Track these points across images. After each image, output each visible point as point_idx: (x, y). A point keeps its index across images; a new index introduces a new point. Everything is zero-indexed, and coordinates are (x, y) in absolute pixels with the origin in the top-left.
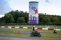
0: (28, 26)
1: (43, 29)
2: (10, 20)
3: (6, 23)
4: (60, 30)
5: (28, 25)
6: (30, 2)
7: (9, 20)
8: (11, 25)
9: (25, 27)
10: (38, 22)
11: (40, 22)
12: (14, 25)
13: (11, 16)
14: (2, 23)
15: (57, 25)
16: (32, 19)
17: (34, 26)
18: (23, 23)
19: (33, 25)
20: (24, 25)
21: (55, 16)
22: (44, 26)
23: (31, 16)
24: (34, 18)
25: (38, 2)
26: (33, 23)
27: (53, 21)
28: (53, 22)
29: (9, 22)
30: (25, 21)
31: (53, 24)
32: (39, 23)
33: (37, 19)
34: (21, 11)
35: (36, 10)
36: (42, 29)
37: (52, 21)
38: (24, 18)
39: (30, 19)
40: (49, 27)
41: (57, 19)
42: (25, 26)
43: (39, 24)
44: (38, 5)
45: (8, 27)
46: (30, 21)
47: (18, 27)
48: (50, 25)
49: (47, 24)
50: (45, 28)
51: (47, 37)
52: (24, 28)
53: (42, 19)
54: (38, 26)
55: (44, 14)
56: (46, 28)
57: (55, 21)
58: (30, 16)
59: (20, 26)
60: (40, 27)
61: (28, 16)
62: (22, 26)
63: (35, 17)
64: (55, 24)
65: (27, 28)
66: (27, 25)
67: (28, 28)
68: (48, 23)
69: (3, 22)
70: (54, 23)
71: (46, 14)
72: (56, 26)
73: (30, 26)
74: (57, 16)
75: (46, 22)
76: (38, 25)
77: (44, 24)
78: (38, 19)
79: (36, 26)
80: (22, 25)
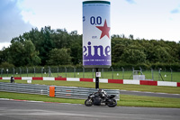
0: (82, 74)
1: (125, 82)
2: (28, 58)
3: (17, 65)
4: (175, 84)
5: (82, 71)
6: (84, 3)
7: (24, 59)
8: (32, 72)
9: (73, 79)
10: (109, 62)
11: (115, 62)
12: (39, 72)
13: (30, 46)
14: (6, 67)
15: (167, 69)
16: (93, 54)
17: (99, 75)
18: (65, 66)
19: (97, 70)
20: (70, 70)
21: (162, 43)
22: (128, 74)
23: (89, 43)
24: (99, 49)
25: (109, 3)
26: (97, 66)
27: (154, 57)
28: (155, 62)
29: (26, 63)
30: (73, 60)
31: (154, 67)
32: (113, 66)
33: (106, 52)
34: (58, 30)
35: (102, 25)
36: (121, 82)
37: (151, 57)
38: (68, 52)
39: (87, 52)
40: (143, 76)
41: (167, 51)
42: (73, 74)
43: (114, 68)
44: (109, 10)
45: (23, 78)
46: (86, 58)
47: (53, 79)
48: (144, 69)
49: (137, 69)
50: (131, 78)
51: (137, 106)
52: (68, 79)
53: (122, 52)
54: (110, 75)
56: (134, 80)
57: (162, 57)
58: (87, 45)
59: (56, 75)
60: (117, 75)
61: (81, 45)
62: (62, 75)
63: (101, 47)
64: (160, 67)
65: (78, 79)
66: (77, 71)
67: (81, 80)
68: (139, 64)
69: (6, 63)
71: (132, 36)
72: (162, 73)
73: (88, 75)
74: (167, 42)
75: (133, 62)
76: (109, 70)
77: (128, 68)
78: (110, 53)
79: (105, 74)
80: (62, 70)
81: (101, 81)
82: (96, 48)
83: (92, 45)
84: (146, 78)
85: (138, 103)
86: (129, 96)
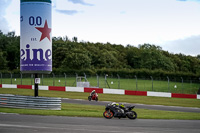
0: (19, 80)
1: (68, 89)
4: (122, 92)
5: (19, 77)
9: (10, 85)
10: (50, 67)
11: (57, 67)
15: (114, 75)
16: (32, 58)
17: (39, 81)
18: (1, 72)
19: (36, 76)
21: (109, 47)
22: (70, 80)
23: (28, 46)
24: (38, 53)
26: (36, 71)
27: (99, 62)
28: (101, 67)
30: (9, 65)
31: (99, 73)
32: (54, 71)
33: (47, 56)
35: (42, 26)
36: (63, 89)
37: (96, 62)
38: (4, 55)
39: (25, 56)
40: (87, 84)
41: (114, 55)
42: (9, 80)
43: (56, 74)
44: (50, 10)
46: (24, 62)
48: (89, 75)
50: (74, 85)
51: (80, 116)
52: (4, 86)
53: (64, 56)
54: (51, 81)
55: (71, 39)
56: (78, 87)
57: (108, 62)
58: (25, 49)
60: (59, 82)
61: (19, 48)
63: (41, 51)
64: (106, 73)
65: (15, 86)
66: (14, 77)
67: (18, 87)
68: (83, 69)
70: (102, 70)
71: (75, 39)
72: (109, 80)
73: (26, 82)
74: (114, 46)
75: (77, 67)
76: (50, 76)
78: (50, 58)
79: (45, 81)
81: (40, 88)
82: (35, 51)
83: (31, 48)
84: (91, 84)
85: (81, 113)
86: (72, 105)
